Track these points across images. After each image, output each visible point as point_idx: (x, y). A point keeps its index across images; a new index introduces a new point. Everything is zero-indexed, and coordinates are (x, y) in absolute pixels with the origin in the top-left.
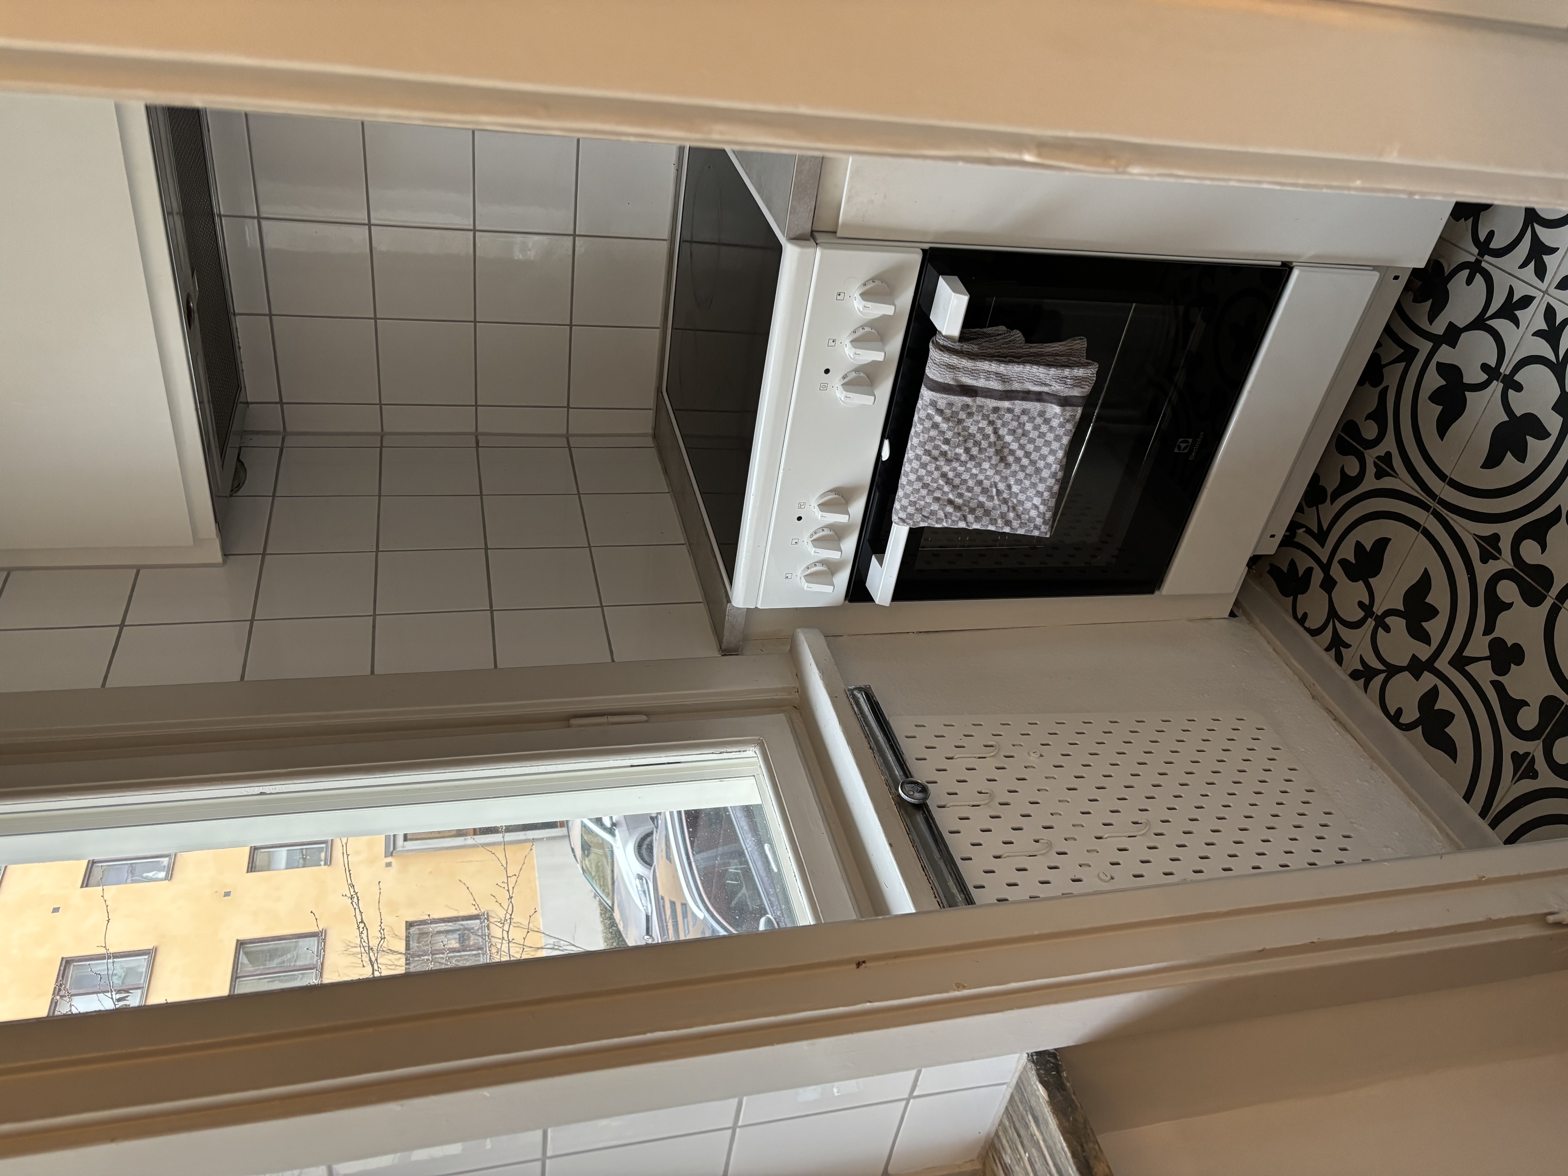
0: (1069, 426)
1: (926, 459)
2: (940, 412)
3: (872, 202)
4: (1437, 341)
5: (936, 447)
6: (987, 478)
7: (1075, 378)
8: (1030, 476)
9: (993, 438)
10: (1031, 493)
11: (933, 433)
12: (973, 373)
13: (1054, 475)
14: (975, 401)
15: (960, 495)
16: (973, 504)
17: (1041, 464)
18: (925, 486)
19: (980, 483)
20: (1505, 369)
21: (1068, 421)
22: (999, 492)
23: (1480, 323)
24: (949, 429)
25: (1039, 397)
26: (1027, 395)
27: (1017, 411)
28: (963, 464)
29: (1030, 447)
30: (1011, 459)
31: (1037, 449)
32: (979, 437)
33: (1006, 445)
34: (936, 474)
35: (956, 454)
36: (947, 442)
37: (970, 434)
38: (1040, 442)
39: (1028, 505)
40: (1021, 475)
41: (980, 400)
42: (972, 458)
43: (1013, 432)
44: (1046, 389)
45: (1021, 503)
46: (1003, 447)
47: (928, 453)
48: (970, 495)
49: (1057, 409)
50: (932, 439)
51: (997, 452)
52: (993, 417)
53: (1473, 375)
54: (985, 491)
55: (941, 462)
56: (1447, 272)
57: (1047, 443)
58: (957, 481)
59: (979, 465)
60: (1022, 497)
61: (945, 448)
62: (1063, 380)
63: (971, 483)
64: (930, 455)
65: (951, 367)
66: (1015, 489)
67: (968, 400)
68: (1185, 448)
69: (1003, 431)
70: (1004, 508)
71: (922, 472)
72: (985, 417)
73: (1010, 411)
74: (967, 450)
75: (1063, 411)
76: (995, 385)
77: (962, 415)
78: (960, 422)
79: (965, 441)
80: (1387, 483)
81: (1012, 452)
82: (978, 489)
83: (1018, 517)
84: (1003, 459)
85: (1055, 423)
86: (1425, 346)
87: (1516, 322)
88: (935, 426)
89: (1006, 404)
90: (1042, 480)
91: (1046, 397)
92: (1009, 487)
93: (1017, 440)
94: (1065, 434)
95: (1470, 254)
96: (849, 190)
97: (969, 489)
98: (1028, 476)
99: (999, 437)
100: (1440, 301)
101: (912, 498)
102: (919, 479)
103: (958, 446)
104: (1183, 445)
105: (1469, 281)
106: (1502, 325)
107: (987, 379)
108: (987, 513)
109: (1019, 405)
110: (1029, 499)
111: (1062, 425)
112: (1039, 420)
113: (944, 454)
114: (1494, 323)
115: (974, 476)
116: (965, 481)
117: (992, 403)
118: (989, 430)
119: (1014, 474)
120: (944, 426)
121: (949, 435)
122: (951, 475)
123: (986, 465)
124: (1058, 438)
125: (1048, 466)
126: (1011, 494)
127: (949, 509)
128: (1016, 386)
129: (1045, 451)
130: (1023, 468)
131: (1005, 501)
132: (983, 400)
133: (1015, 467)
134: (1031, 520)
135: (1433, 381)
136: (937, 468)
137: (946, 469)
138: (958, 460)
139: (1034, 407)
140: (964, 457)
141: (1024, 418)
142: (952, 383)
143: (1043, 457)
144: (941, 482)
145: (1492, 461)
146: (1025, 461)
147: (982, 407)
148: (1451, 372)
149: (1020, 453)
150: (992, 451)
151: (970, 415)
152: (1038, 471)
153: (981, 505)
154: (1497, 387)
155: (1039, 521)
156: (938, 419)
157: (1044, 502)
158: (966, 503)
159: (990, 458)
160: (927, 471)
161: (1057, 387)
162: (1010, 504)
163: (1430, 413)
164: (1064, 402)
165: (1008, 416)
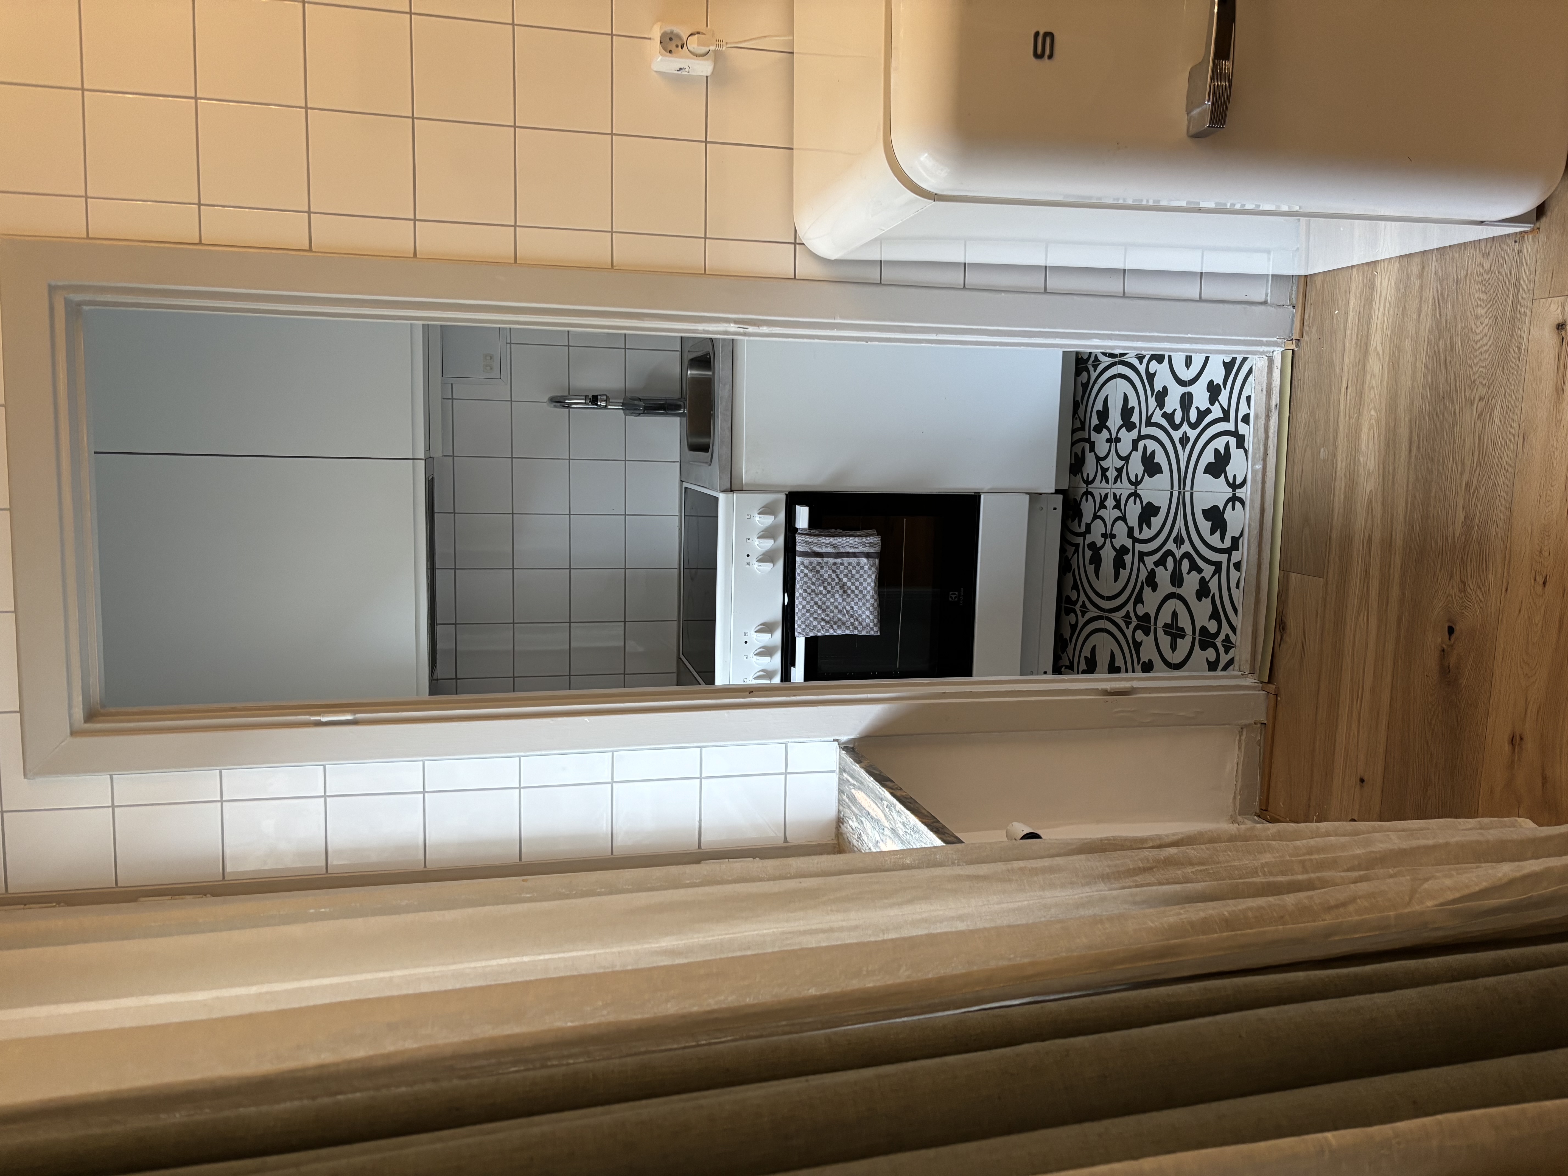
0: (873, 569)
1: (805, 595)
2: (806, 567)
3: (757, 473)
4: (1084, 535)
5: (809, 587)
6: (839, 603)
7: (870, 543)
8: (861, 599)
9: (837, 580)
10: (863, 609)
11: (805, 579)
12: (818, 544)
13: (872, 597)
14: (823, 560)
15: (828, 615)
16: (835, 619)
17: (865, 592)
18: (808, 611)
19: (836, 607)
20: (1109, 531)
21: (872, 566)
22: (848, 612)
23: (1095, 516)
24: (813, 576)
25: (854, 555)
26: (848, 555)
27: (846, 564)
28: (825, 596)
29: (857, 584)
30: (849, 592)
31: (861, 584)
32: (829, 580)
33: (845, 584)
34: (812, 603)
35: (820, 591)
36: (813, 584)
37: (825, 579)
38: (861, 580)
39: (864, 616)
40: (856, 600)
41: (825, 560)
42: (829, 592)
43: (846, 576)
44: (857, 550)
45: (860, 616)
46: (843, 585)
47: (805, 591)
48: (832, 614)
49: (864, 560)
50: (806, 583)
51: (841, 588)
52: (834, 568)
53: (1099, 542)
54: (840, 612)
55: (813, 596)
56: (1079, 501)
57: (865, 580)
58: (824, 607)
59: (833, 596)
60: (860, 612)
61: (813, 587)
62: (864, 544)
63: (832, 607)
65: (807, 542)
66: (856, 608)
67: (819, 559)
68: (955, 598)
69: (841, 576)
70: (852, 620)
71: (805, 603)
72: (830, 568)
73: (842, 564)
74: (825, 588)
75: (868, 560)
76: (830, 550)
77: (818, 568)
78: (818, 572)
79: (823, 583)
81: (849, 588)
82: (836, 611)
83: (860, 624)
84: (845, 592)
85: (866, 568)
86: (1080, 540)
87: (1106, 508)
88: (806, 575)
89: (839, 561)
90: (867, 601)
91: (858, 555)
92: (852, 608)
93: (850, 580)
94: (872, 574)
95: (1083, 487)
96: (746, 468)
97: (832, 611)
99: (840, 580)
100: (1079, 514)
101: (802, 619)
102: (804, 607)
103: (820, 585)
104: (953, 596)
105: (1087, 500)
106: (1102, 512)
107: (826, 547)
108: (843, 623)
109: (846, 561)
110: (863, 612)
111: (870, 569)
112: (858, 568)
113: (813, 591)
114: (1099, 513)
115: (832, 603)
116: (828, 607)
117: (832, 560)
118: (834, 576)
119: (853, 600)
120: (810, 575)
121: (814, 580)
122: (820, 603)
123: (837, 596)
124: (869, 576)
125: (868, 592)
126: (854, 612)
127: (823, 623)
128: (842, 550)
129: (865, 584)
130: (857, 596)
131: (852, 616)
132: (827, 559)
133: (852, 596)
134: (868, 625)
136: (812, 599)
137: (816, 599)
138: (821, 593)
139: (854, 561)
140: (824, 592)
141: (850, 568)
142: (809, 551)
143: (865, 588)
144: (815, 608)
145: (1116, 577)
146: (857, 592)
147: (827, 563)
148: (1092, 546)
149: (853, 588)
150: (838, 587)
151: (822, 568)
152: (864, 596)
153: (839, 619)
154: (1108, 541)
155: (871, 624)
156: (806, 571)
157: (871, 613)
158: (832, 619)
159: (838, 591)
160: (807, 602)
161: (862, 549)
162: (855, 617)
163: (1091, 570)
164: (868, 556)
165: (842, 568)
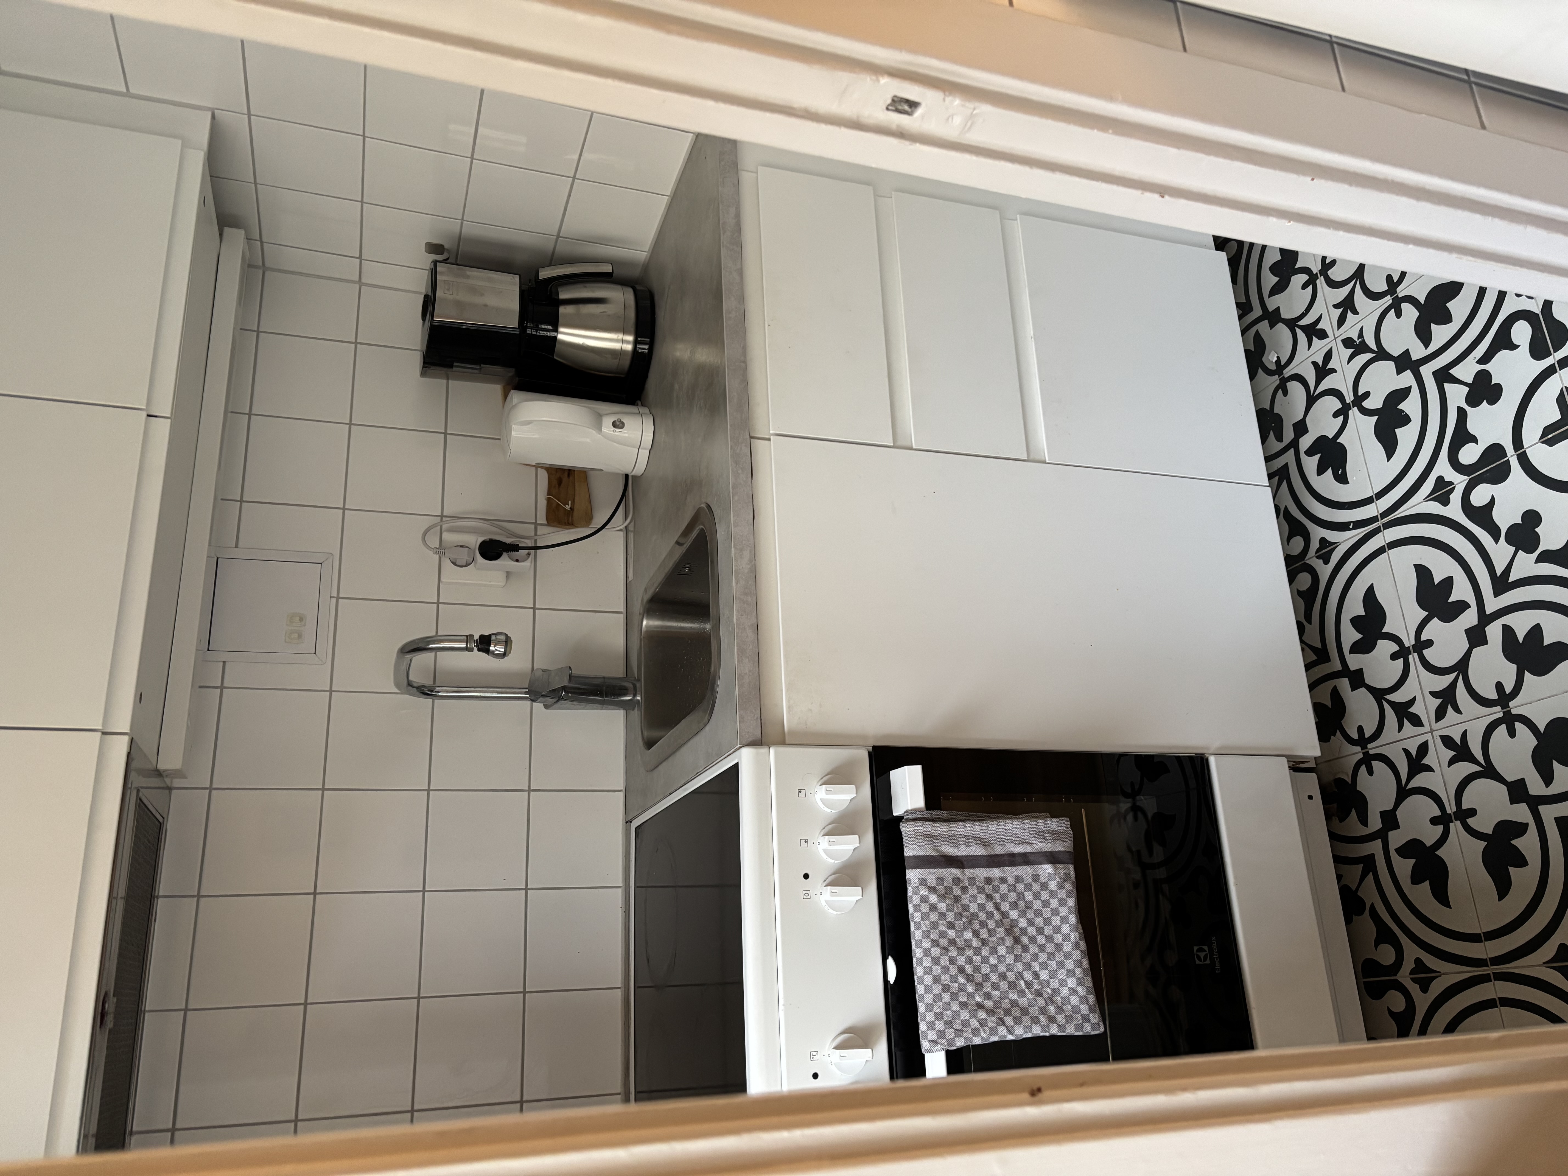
0: (1069, 886)
1: (936, 951)
2: (932, 890)
3: (810, 710)
4: (1382, 835)
5: (943, 935)
6: (1009, 968)
7: (1052, 832)
8: (1053, 954)
9: (997, 916)
10: (1062, 974)
11: (934, 917)
12: (952, 839)
13: (1076, 946)
14: (963, 873)
15: (988, 996)
16: (1006, 1004)
17: (1058, 938)
18: (946, 988)
19: (1003, 976)
20: (1451, 808)
21: (1065, 880)
22: (1028, 985)
23: (1403, 793)
24: (950, 909)
25: (1025, 859)
26: (1013, 860)
27: (1011, 880)
28: (977, 951)
29: (1039, 921)
30: (1025, 940)
31: (1047, 921)
32: (982, 916)
33: (1014, 923)
34: (953, 970)
35: (966, 940)
36: (951, 925)
37: (972, 914)
38: (1047, 912)
39: (1065, 992)
40: (1043, 957)
41: (969, 872)
42: (984, 942)
43: (1014, 905)
44: (1028, 849)
45: (1056, 991)
46: (1012, 927)
47: (935, 943)
48: (997, 993)
49: (1048, 868)
50: (934, 925)
51: (1009, 932)
52: (989, 889)
53: (1430, 835)
54: (1012, 985)
55: (953, 952)
56: (1349, 781)
57: (1055, 912)
58: (978, 978)
59: (994, 951)
60: (1054, 984)
61: (952, 933)
62: (1041, 835)
63: (994, 978)
64: (938, 946)
65: (928, 836)
66: (1044, 975)
67: (956, 872)
68: (1205, 959)
69: (1005, 907)
70: (1041, 1002)
71: (937, 970)
72: (981, 890)
73: (1003, 880)
74: (976, 934)
75: (1055, 868)
76: (977, 850)
77: (957, 891)
78: (957, 899)
79: (970, 922)
80: (1437, 988)
81: (1024, 931)
82: (1004, 985)
83: (1060, 1009)
84: (1017, 941)
85: (1053, 885)
86: (1376, 847)
87: (1429, 769)
88: (933, 908)
89: (996, 873)
90: (1067, 956)
91: (1032, 858)
92: (1036, 975)
93: (1023, 914)
94: (1068, 896)
95: (1356, 753)
96: (788, 701)
97: (995, 987)
98: (1050, 956)
99: (1004, 915)
100: (1360, 804)
101: (937, 1009)
102: (937, 980)
103: (965, 929)
104: (1202, 955)
105: (1370, 772)
106: (1420, 781)
107: (968, 845)
108: (1025, 1011)
109: (1011, 873)
110: (1063, 983)
111: (1061, 886)
112: (1036, 887)
113: (952, 942)
114: (1412, 785)
115: (994, 968)
116: (986, 977)
117: (982, 873)
118: (990, 907)
119: (1035, 957)
120: (942, 906)
121: (951, 917)
122: (969, 969)
123: (1002, 950)
124: (1062, 902)
125: (1066, 938)
126: (1041, 983)
127: (982, 1015)
128: (998, 850)
129: (1056, 921)
130: (1042, 948)
131: (1039, 993)
132: (971, 870)
133: (1033, 949)
134: (1076, 1010)
135: (1404, 867)
136: (952, 961)
137: (961, 960)
138: (970, 946)
139: (1025, 871)
140: (975, 943)
141: (1021, 887)
142: (934, 854)
143: (1057, 930)
144: (961, 980)
145: (1503, 887)
146: (1041, 940)
147: (974, 879)
148: (1412, 848)
149: (1032, 931)
150: (1001, 932)
151: (964, 890)
152: (1059, 947)
153: (1014, 1004)
154: (1456, 827)
155: (1084, 1008)
156: (933, 898)
157: (1080, 982)
158: (998, 1005)
159: (1003, 939)
160: (942, 967)
161: (1040, 846)
162: (1045, 996)
163: (1422, 894)
164: (1052, 858)
165: (1004, 888)
